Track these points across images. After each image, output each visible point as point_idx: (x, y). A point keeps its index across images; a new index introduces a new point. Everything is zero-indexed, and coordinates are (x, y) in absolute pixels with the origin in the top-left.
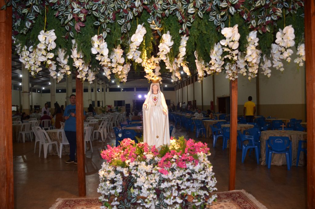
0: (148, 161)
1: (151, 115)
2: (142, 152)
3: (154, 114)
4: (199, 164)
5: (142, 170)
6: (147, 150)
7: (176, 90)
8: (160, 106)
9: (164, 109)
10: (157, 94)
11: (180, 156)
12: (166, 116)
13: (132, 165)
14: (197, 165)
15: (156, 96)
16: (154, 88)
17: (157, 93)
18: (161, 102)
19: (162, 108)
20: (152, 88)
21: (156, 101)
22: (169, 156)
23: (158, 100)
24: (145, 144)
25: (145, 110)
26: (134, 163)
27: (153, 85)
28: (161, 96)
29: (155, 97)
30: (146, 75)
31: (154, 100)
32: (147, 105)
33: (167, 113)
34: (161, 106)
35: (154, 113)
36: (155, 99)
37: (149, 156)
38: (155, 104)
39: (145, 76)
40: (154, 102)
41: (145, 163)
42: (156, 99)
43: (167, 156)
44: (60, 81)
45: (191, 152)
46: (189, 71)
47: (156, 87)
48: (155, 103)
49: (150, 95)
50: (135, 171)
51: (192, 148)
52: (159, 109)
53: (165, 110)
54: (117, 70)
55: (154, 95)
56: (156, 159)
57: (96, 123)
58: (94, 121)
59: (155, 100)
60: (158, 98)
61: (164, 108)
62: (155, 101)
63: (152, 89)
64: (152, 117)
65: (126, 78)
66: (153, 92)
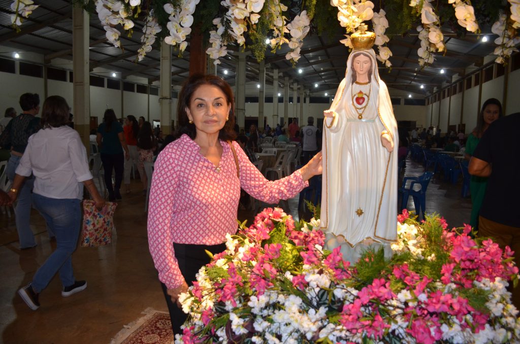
0: (312, 294)
1: (345, 146)
2: (299, 261)
3: (355, 144)
4: (487, 326)
5: (286, 325)
6: (314, 259)
7: (428, 104)
8: (374, 121)
9: (385, 132)
10: (366, 84)
11: (423, 297)
12: (391, 152)
13: (257, 303)
14: (481, 332)
15: (365, 89)
16: (358, 67)
17: (368, 81)
18: (378, 109)
19: (379, 129)
20: (352, 65)
21: (364, 105)
22: (383, 292)
23: (370, 102)
24: (312, 235)
25: (327, 130)
26: (264, 299)
27: (355, 56)
28: (378, 92)
29: (361, 92)
30: (346, 38)
31: (355, 102)
32: (336, 115)
33: (395, 144)
34: (377, 120)
35: (355, 141)
36: (359, 100)
37: (317, 280)
38: (358, 115)
39: (342, 42)
40: (356, 108)
41: (299, 300)
42: (364, 99)
43: (376, 290)
44: (143, 56)
45: (464, 281)
46: (474, 18)
47: (365, 62)
48: (360, 112)
49: (347, 87)
50: (266, 324)
51: (468, 263)
52: (372, 132)
53: (388, 133)
54: (249, 10)
55: (357, 88)
56: (339, 293)
57: (273, 154)
58: (271, 152)
59: (361, 101)
60: (368, 97)
61: (384, 128)
62: (359, 104)
63: (353, 69)
64: (349, 153)
65: (299, 50)
66: (354, 80)
